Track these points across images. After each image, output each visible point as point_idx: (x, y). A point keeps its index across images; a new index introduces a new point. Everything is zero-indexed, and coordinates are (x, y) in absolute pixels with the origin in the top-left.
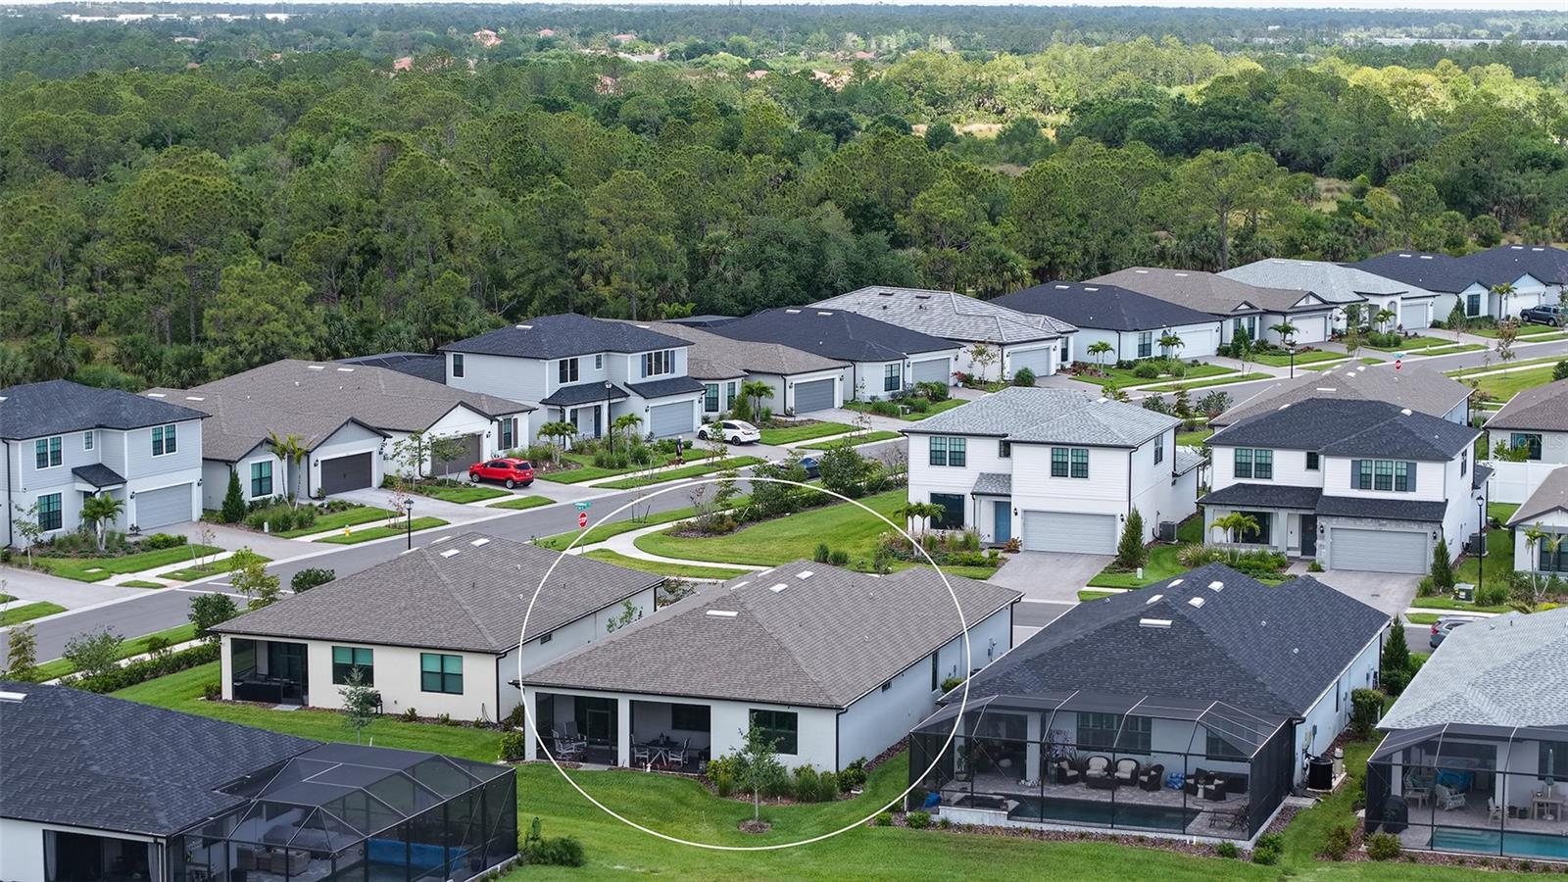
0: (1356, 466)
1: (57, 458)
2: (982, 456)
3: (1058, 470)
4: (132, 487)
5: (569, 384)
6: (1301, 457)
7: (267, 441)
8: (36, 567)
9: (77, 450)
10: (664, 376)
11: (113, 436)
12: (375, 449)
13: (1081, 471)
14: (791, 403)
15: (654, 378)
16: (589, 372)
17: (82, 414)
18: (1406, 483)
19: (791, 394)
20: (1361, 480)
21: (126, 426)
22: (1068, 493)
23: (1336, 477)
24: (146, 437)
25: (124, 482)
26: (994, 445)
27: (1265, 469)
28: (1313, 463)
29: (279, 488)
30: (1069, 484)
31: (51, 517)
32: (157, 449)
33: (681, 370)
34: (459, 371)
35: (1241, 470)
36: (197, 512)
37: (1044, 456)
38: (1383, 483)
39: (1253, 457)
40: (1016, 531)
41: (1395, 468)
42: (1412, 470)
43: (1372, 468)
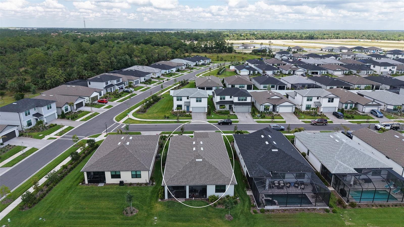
0: (239, 98)
1: (29, 114)
2: (185, 99)
3: (197, 101)
4: (44, 116)
5: (107, 85)
6: (229, 97)
7: (67, 103)
8: (29, 136)
9: (33, 111)
10: (119, 82)
11: (40, 108)
12: (83, 101)
13: (200, 101)
14: (134, 84)
15: (118, 83)
16: (109, 83)
17: (33, 105)
18: (246, 100)
19: (134, 82)
20: (239, 100)
21: (42, 106)
22: (199, 105)
23: (236, 100)
24: (46, 107)
25: (43, 115)
26: (186, 98)
27: (224, 98)
28: (231, 97)
29: (69, 110)
30: (199, 103)
31: (29, 124)
32: (48, 109)
33: (121, 81)
34: (90, 84)
35: (221, 99)
36: (57, 117)
37: (195, 99)
38: (242, 100)
39: (222, 97)
40: (191, 110)
41: (244, 98)
42: (246, 98)
43: (241, 98)
